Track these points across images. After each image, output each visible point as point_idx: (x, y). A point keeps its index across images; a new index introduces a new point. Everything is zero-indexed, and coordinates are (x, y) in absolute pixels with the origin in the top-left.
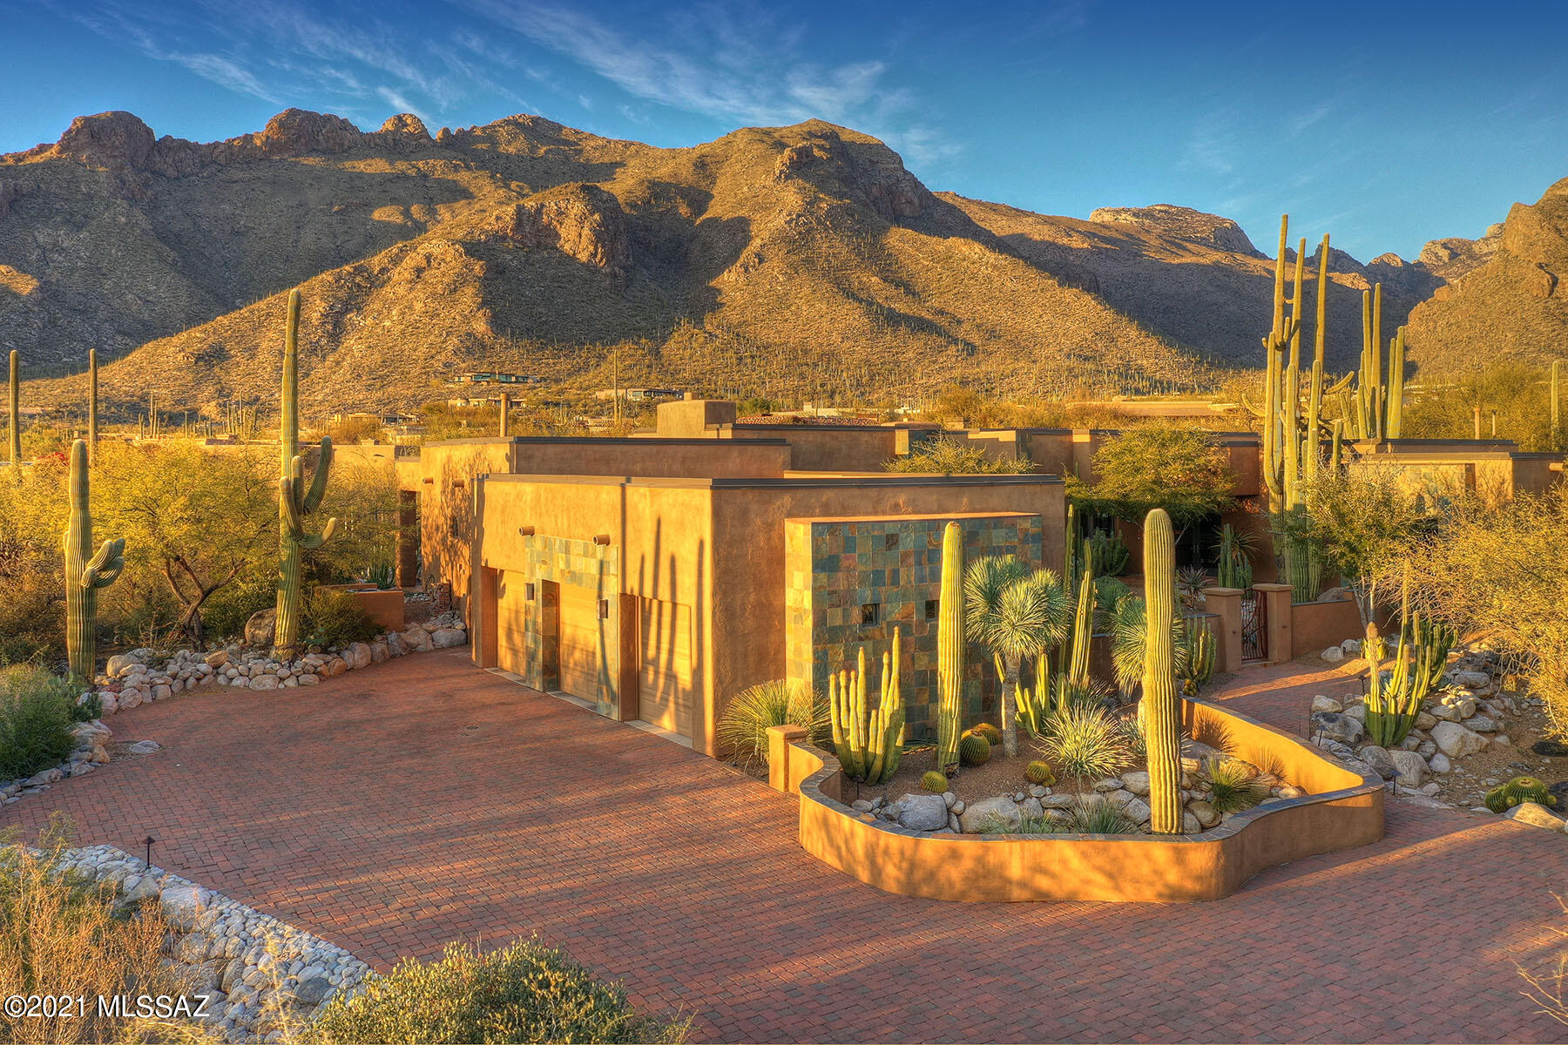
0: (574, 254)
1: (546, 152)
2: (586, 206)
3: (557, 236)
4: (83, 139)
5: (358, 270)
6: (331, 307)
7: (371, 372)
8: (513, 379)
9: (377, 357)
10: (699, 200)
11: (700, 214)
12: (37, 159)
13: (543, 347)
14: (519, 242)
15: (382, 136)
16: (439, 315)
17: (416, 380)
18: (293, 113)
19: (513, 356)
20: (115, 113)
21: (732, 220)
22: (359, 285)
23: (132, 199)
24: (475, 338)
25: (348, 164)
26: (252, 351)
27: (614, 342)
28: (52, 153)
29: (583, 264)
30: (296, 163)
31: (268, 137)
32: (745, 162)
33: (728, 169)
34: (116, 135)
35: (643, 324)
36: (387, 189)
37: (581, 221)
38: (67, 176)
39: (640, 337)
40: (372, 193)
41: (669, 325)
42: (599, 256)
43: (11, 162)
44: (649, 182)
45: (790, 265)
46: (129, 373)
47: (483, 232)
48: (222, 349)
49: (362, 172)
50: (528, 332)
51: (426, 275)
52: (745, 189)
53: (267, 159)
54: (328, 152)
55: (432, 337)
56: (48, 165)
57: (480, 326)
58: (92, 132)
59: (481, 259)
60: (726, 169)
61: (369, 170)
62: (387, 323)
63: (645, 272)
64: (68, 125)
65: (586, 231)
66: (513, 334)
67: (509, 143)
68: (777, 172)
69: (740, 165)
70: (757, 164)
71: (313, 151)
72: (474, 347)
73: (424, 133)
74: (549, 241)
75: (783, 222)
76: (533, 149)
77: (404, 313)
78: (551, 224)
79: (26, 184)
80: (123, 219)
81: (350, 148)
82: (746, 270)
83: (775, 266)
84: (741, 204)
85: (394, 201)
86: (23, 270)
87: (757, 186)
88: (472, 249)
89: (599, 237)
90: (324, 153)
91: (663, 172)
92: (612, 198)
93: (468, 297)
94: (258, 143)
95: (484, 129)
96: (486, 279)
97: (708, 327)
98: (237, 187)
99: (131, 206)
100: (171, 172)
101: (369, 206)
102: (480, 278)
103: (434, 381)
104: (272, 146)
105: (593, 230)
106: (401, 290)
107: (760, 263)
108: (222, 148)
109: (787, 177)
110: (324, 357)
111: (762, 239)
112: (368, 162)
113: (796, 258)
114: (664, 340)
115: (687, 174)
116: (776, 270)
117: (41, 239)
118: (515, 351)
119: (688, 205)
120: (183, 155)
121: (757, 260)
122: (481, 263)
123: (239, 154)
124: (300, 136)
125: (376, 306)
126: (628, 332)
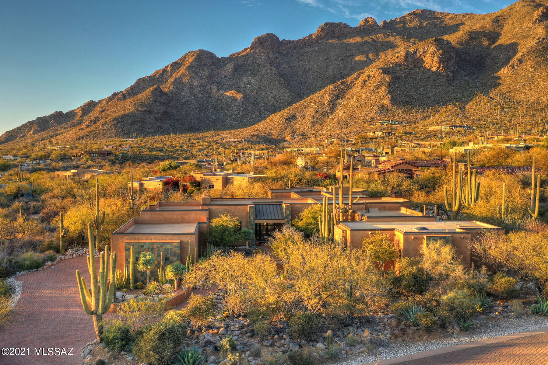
0: (430, 68)
1: (427, 24)
2: (436, 48)
3: (423, 62)
4: (257, 44)
5: (342, 83)
6: (332, 98)
7: (344, 122)
8: (397, 123)
9: (347, 116)
10: (493, 36)
11: (494, 43)
12: (244, 53)
13: (412, 109)
14: (406, 66)
15: (359, 28)
16: (371, 98)
17: (360, 124)
18: (326, 24)
19: (399, 113)
20: (267, 34)
21: (508, 45)
22: (342, 89)
23: (272, 64)
24: (384, 107)
25: (346, 41)
26: (304, 116)
27: (444, 104)
28: (248, 51)
29: (434, 72)
30: (327, 43)
31: (317, 35)
32: (518, 17)
33: (510, 21)
34: (267, 41)
35: (459, 96)
36: (360, 48)
37: (433, 54)
38: (253, 58)
39: (456, 102)
40: (354, 51)
41: (472, 95)
42: (441, 68)
43: (236, 55)
44: (469, 32)
45: (536, 63)
46: (265, 126)
47: (391, 63)
48: (294, 116)
49: (351, 43)
50: (406, 103)
51: (367, 83)
52: (517, 29)
53: (317, 42)
54: (339, 37)
55: (367, 108)
56: (247, 55)
57: (387, 102)
58: (260, 42)
59: (389, 74)
60: (509, 21)
61: (354, 42)
62: (352, 103)
63: (463, 72)
64: (253, 40)
65: (436, 58)
66: (400, 104)
67: (411, 22)
68: (534, 19)
69: (516, 18)
70: (525, 17)
71: (333, 37)
72: (383, 110)
73: (375, 24)
74: (419, 64)
75: (534, 43)
76: (421, 23)
77: (358, 99)
78: (420, 57)
79: (240, 62)
80: (269, 71)
81: (347, 34)
82: (513, 67)
83: (528, 65)
84: (514, 37)
85: (362, 53)
86: (238, 92)
87: (523, 27)
88: (385, 71)
89: (441, 60)
90: (337, 38)
91: (477, 26)
92: (449, 42)
93: (383, 90)
94: (314, 37)
95: (400, 18)
96: (391, 82)
97: (491, 95)
98: (306, 54)
99: (271, 66)
100: (285, 52)
101: (353, 56)
102: (388, 82)
103: (366, 125)
104: (319, 37)
105: (438, 57)
106: (357, 90)
107: (520, 64)
108: (302, 41)
109: (540, 21)
110: (328, 117)
111: (522, 52)
112: (354, 39)
113: (540, 59)
114: (468, 102)
115: (488, 25)
116: (528, 66)
117: (244, 80)
118: (400, 111)
119: (488, 40)
120: (289, 45)
121: (518, 63)
122: (389, 76)
123: (308, 42)
124: (328, 33)
125: (348, 96)
126: (452, 100)
